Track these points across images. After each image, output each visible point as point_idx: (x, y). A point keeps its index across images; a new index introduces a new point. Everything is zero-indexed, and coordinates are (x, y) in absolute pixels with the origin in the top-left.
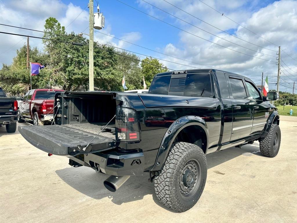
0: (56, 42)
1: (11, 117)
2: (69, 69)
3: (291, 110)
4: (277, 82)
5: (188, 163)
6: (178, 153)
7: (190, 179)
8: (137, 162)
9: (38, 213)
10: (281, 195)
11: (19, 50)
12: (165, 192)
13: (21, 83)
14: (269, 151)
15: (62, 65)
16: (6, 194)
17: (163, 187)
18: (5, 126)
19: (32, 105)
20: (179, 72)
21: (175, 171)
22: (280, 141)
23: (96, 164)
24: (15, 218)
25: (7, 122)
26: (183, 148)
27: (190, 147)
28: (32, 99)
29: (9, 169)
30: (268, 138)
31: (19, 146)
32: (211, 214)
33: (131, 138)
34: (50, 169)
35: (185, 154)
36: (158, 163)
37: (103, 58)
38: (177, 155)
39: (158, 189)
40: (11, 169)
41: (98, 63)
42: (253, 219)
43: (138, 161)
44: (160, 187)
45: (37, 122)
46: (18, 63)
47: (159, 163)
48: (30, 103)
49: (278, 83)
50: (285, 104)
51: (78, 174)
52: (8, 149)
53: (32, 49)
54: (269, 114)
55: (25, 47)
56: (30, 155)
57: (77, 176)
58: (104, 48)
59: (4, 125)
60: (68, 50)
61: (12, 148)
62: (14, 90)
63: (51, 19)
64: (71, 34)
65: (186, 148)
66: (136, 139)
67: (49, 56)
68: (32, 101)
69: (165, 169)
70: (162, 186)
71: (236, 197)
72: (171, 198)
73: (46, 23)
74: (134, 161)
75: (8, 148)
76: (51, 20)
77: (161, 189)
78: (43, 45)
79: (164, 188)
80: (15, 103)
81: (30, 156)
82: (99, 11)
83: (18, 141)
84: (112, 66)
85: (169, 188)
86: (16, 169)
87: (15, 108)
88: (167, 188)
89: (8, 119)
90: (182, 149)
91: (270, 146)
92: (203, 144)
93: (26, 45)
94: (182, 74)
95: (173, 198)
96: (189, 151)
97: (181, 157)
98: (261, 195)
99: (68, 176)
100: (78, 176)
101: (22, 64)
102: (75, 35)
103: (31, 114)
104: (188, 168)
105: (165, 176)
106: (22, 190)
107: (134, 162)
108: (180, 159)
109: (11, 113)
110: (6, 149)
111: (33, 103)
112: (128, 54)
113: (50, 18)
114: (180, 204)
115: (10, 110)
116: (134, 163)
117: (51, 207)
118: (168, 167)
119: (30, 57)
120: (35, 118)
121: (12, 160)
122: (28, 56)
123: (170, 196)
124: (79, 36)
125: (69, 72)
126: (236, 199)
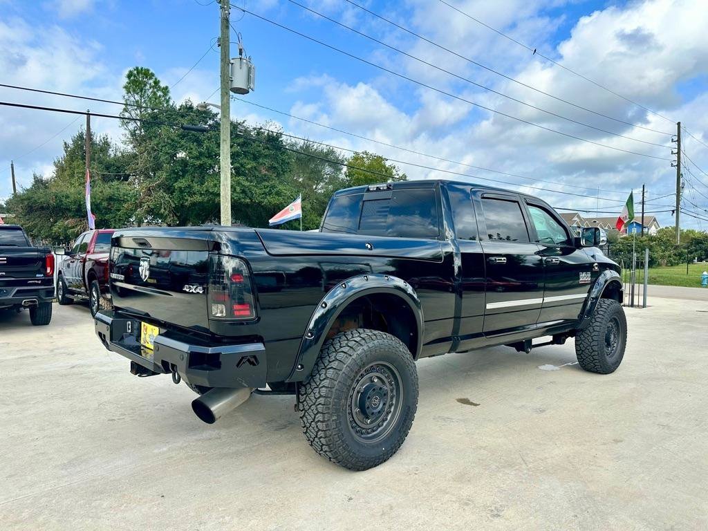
0: (151, 123)
1: (39, 289)
2: (180, 185)
3: (705, 273)
4: (674, 208)
5: (372, 369)
6: (346, 349)
7: (376, 404)
8: (249, 360)
9: (68, 470)
10: (584, 445)
11: (70, 142)
12: (317, 426)
13: (73, 217)
14: (594, 360)
15: (163, 175)
16: (11, 437)
17: (313, 417)
18: (27, 311)
19: (88, 265)
20: (377, 188)
21: (336, 383)
22: (625, 337)
23: (173, 366)
24: (23, 477)
25: (31, 301)
26: (358, 339)
27: (374, 337)
28: (89, 252)
29: (25, 394)
30: (592, 331)
31: (52, 351)
32: (417, 476)
33: (236, 313)
34: (109, 394)
35: (360, 350)
36: (299, 366)
37: (255, 158)
38: (345, 353)
39: (306, 422)
40: (29, 393)
41: (243, 169)
42: (502, 486)
43: (252, 360)
44: (308, 417)
45: (98, 302)
46: (66, 173)
47: (302, 367)
48: (84, 261)
49: (677, 210)
50: (696, 261)
51: (164, 404)
52: (28, 357)
53: (97, 139)
54: (591, 277)
55: (81, 137)
56: (73, 367)
57: (162, 408)
58: (258, 134)
59: (25, 307)
60: (176, 142)
61: (37, 354)
62: (55, 233)
63: (139, 71)
64: (184, 104)
65: (363, 339)
66: (248, 316)
67: (135, 156)
68: (89, 256)
69: (319, 381)
70: (311, 414)
71: (485, 448)
72: (327, 439)
73: (127, 80)
74: (243, 358)
75: (28, 354)
76: (138, 73)
77: (310, 421)
78: (123, 131)
79: (315, 418)
80: (48, 260)
81: (73, 369)
82: (243, 54)
83: (52, 341)
84: (278, 175)
85: (324, 418)
86: (39, 394)
87: (49, 270)
88: (319, 417)
89: (34, 293)
90: (355, 341)
91: (595, 348)
92: (411, 334)
93: (85, 132)
94: (384, 190)
95: (333, 438)
96: (371, 345)
97: (351, 355)
98: (540, 444)
99: (143, 406)
100: (163, 406)
101: (75, 175)
102: (195, 105)
103: (85, 286)
104: (372, 381)
105: (316, 394)
106: (44, 430)
107: (244, 360)
108: (349, 361)
109: (40, 282)
110: (24, 358)
111: (90, 260)
112: (315, 147)
113: (137, 68)
114: (349, 452)
115: (37, 275)
116: (244, 363)
117: (97, 460)
118: (323, 376)
119: (93, 159)
120: (94, 293)
121: (33, 377)
122: (87, 156)
123: (325, 434)
124: (199, 109)
125: (181, 191)
126: (482, 451)
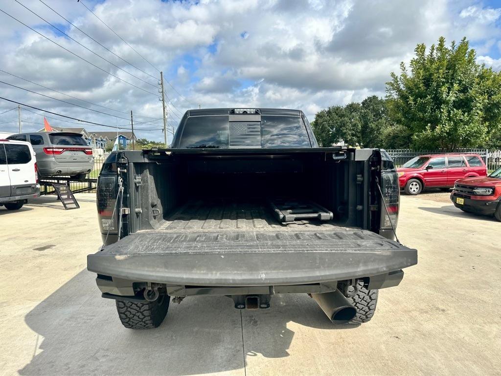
4: (163, 128)
20: (245, 111)
49: (165, 129)
94: (251, 114)
